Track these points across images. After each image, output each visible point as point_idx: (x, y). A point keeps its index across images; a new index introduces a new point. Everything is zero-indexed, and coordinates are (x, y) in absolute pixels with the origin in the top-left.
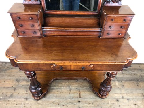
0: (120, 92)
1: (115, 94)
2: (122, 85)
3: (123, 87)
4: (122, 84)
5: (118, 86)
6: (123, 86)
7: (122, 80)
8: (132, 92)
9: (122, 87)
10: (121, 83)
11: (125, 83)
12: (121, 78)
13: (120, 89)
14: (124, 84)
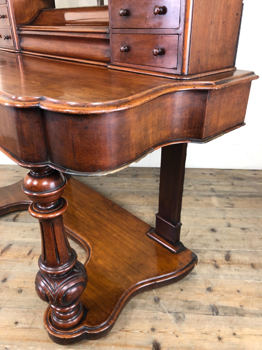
0: (222, 216)
1: (209, 218)
2: (229, 204)
3: (233, 207)
4: (230, 202)
5: (217, 205)
6: (232, 205)
7: (230, 195)
8: (256, 216)
9: (229, 207)
10: (227, 201)
11: (237, 200)
12: (228, 192)
13: (223, 210)
14: (234, 202)
